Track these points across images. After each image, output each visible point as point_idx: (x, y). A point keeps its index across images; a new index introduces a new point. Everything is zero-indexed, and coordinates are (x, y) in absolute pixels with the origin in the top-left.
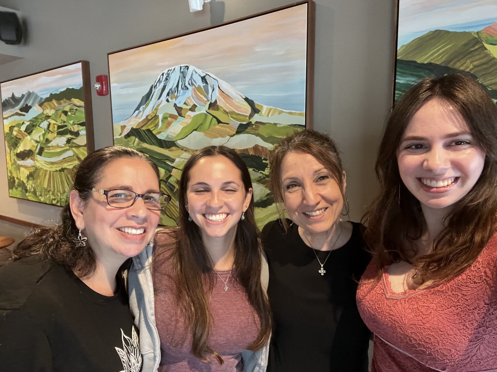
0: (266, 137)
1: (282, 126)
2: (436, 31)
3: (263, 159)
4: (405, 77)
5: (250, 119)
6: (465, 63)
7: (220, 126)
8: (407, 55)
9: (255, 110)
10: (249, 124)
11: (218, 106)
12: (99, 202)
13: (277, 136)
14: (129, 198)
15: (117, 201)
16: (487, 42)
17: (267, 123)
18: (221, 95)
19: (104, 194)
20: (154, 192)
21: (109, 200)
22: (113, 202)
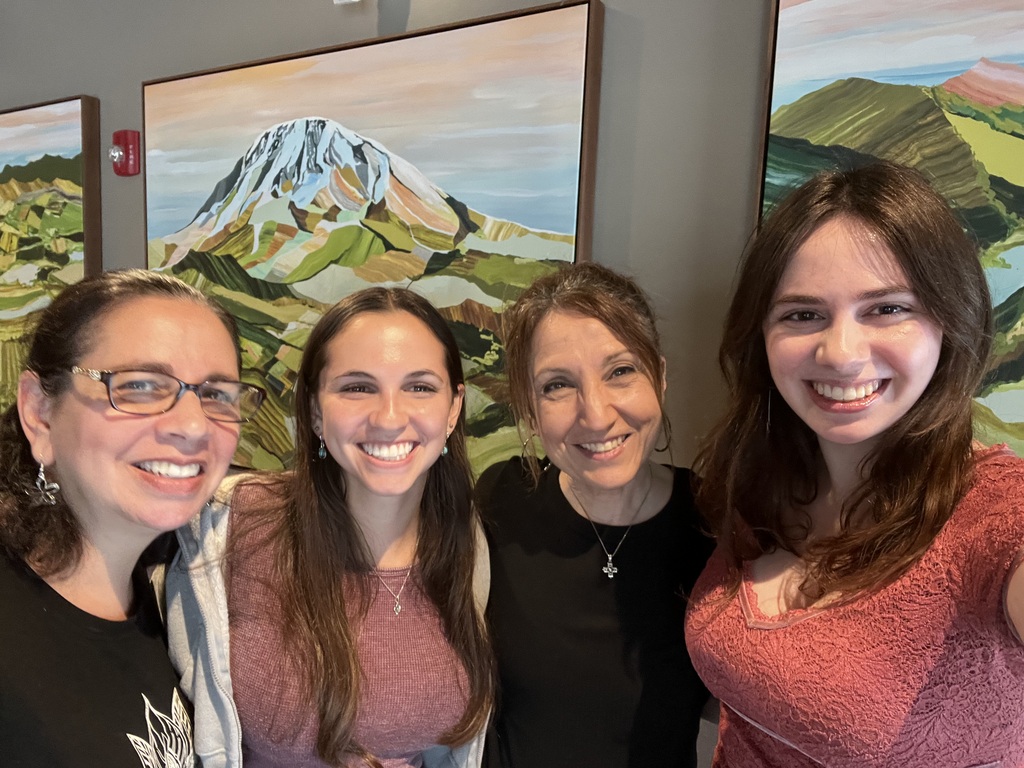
0: (490, 283)
1: (524, 261)
2: (851, 80)
3: (480, 330)
4: (783, 172)
5: (455, 245)
6: (906, 149)
7: (391, 255)
8: (790, 126)
9: (469, 226)
10: (455, 255)
11: (387, 212)
12: (87, 401)
13: (512, 284)
14: (164, 392)
15: (131, 398)
16: (951, 110)
17: (492, 254)
18: (394, 188)
19: (102, 380)
20: (225, 380)
21: (113, 394)
22: (123, 400)
